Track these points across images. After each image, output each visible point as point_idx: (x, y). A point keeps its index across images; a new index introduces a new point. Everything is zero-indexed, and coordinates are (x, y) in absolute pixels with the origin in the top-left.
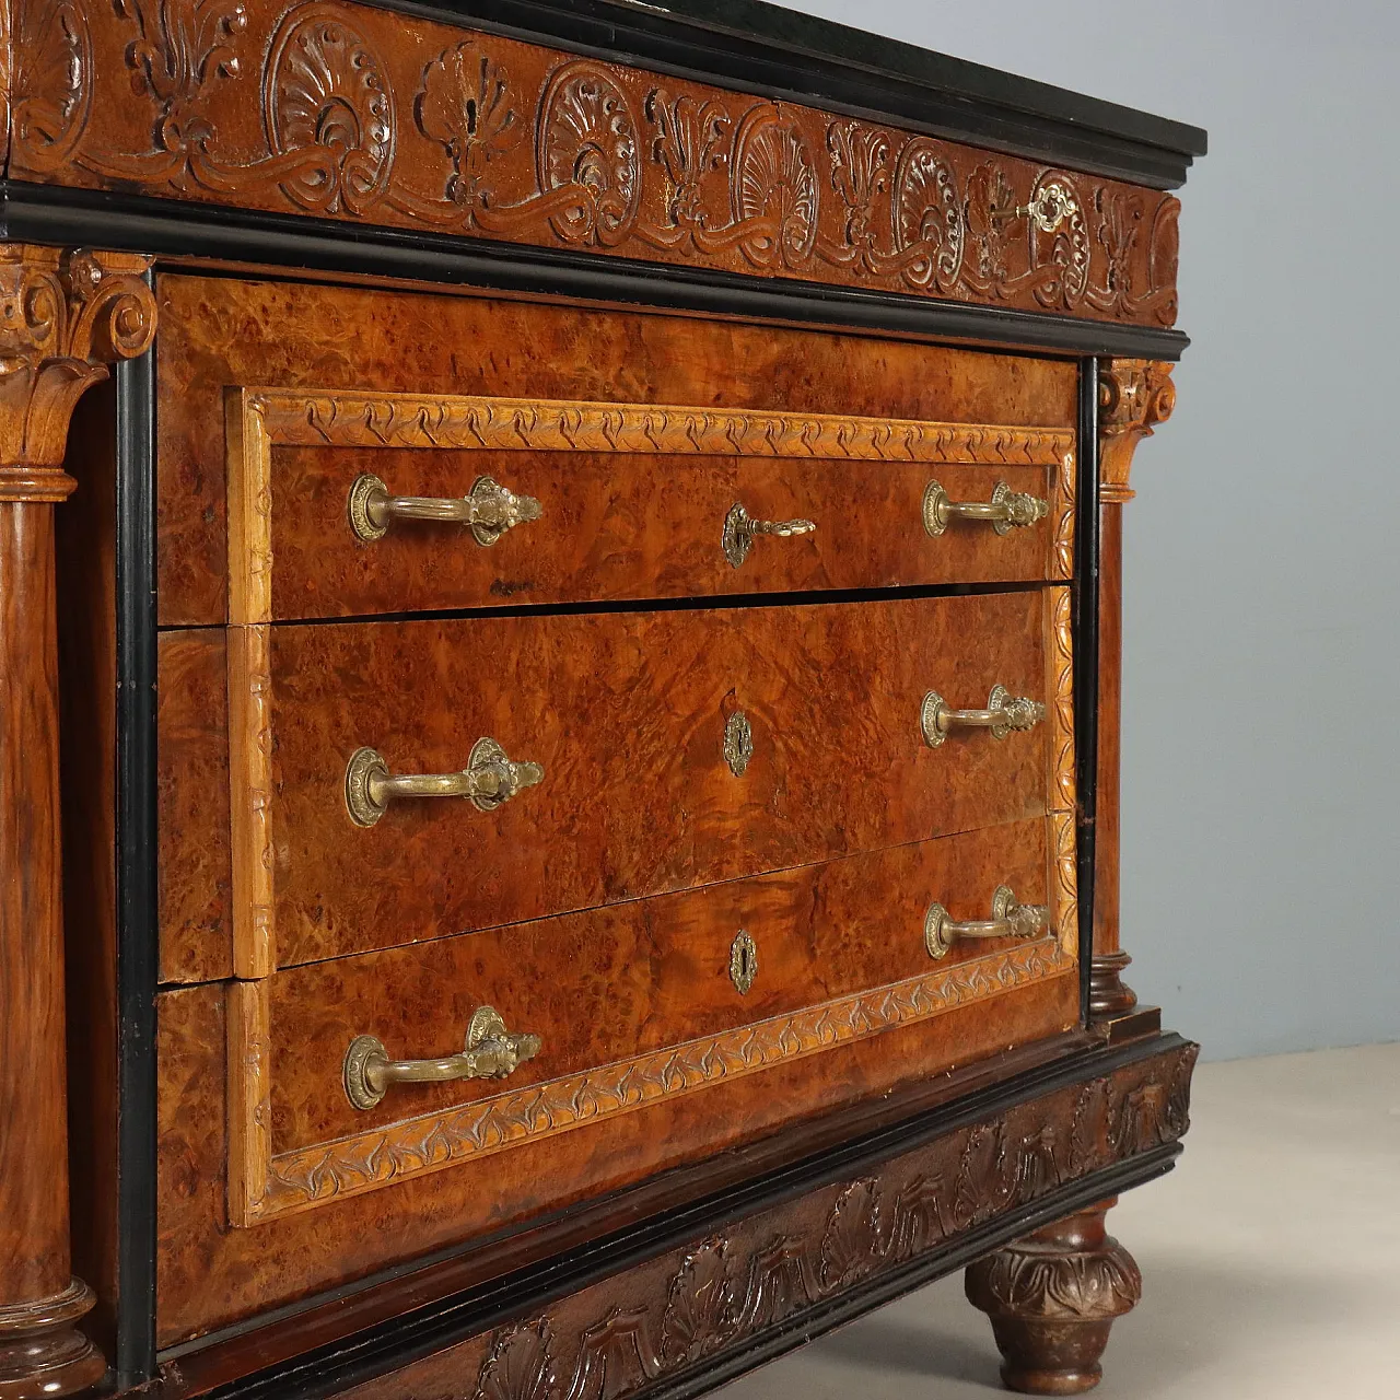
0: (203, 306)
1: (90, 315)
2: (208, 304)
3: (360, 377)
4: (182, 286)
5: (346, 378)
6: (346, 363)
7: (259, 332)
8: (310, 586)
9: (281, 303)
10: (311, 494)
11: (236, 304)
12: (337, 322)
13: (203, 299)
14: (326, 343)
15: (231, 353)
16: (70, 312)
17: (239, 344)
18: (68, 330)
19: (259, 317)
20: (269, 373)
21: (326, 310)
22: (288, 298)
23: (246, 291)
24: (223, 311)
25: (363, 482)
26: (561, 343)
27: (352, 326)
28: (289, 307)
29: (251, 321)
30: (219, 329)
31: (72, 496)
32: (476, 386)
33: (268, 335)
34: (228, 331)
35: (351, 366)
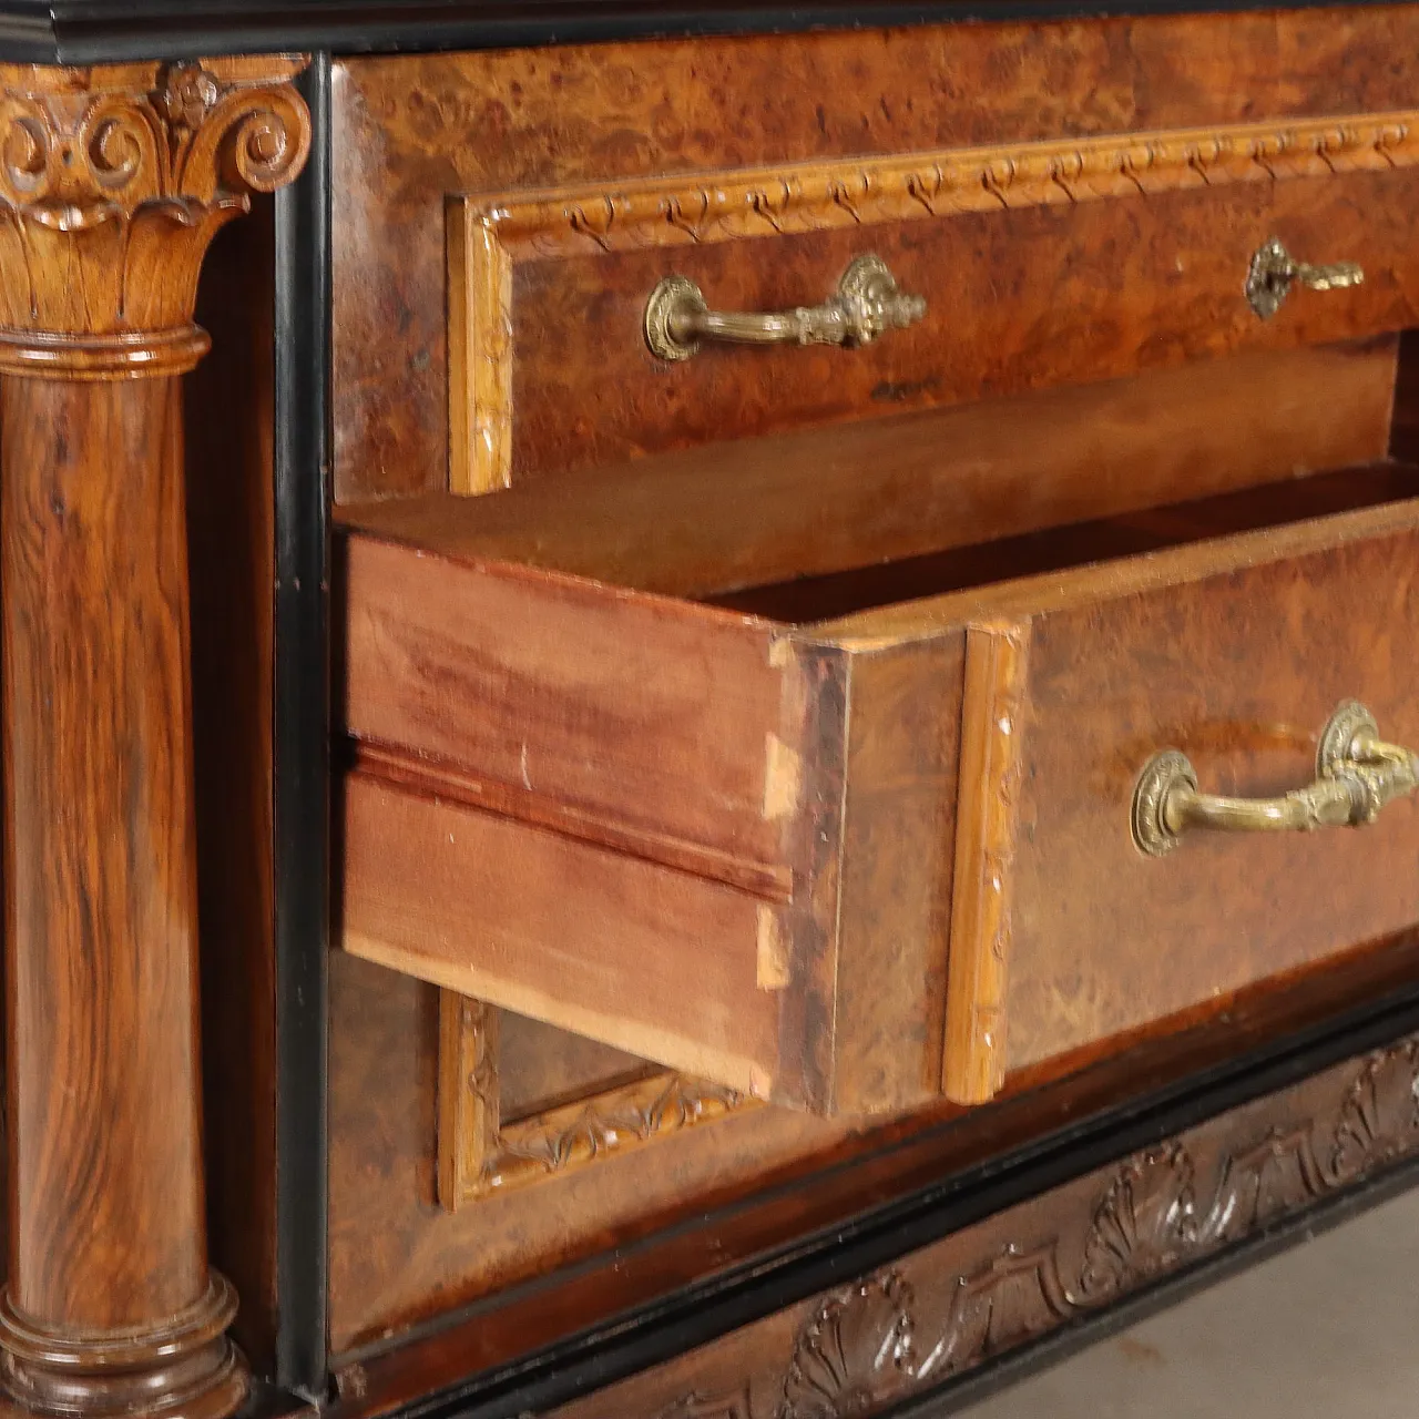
0: (417, 97)
1: (210, 140)
2: (424, 93)
3: (665, 155)
4: (384, 74)
5: (644, 159)
6: (645, 140)
7: (505, 117)
8: (581, 427)
9: (543, 75)
10: (584, 314)
11: (469, 85)
12: (634, 90)
13: (416, 85)
14: (616, 118)
15: (459, 151)
16: (173, 142)
17: (472, 138)
18: (172, 163)
19: (507, 99)
20: (519, 169)
21: (616, 75)
22: (555, 66)
23: (488, 67)
24: (449, 98)
25: (666, 291)
26: (998, 71)
27: (659, 92)
28: (557, 79)
29: (493, 105)
30: (440, 123)
31: (205, 361)
32: (857, 142)
33: (519, 118)
34: (456, 123)
35: (654, 144)
